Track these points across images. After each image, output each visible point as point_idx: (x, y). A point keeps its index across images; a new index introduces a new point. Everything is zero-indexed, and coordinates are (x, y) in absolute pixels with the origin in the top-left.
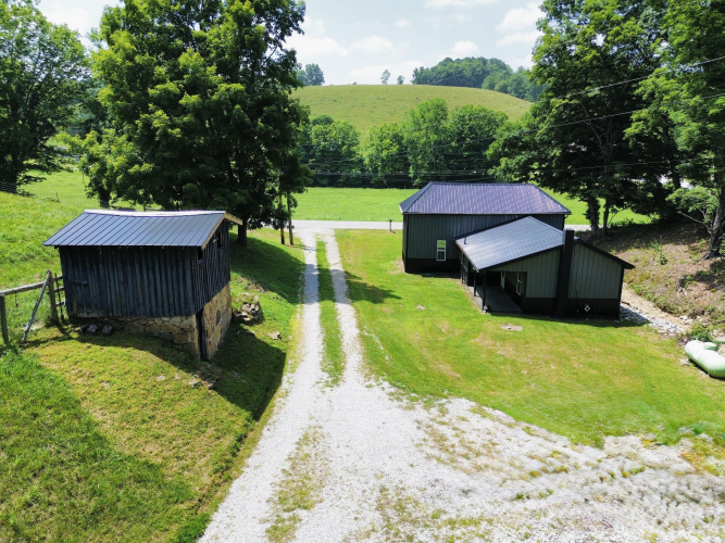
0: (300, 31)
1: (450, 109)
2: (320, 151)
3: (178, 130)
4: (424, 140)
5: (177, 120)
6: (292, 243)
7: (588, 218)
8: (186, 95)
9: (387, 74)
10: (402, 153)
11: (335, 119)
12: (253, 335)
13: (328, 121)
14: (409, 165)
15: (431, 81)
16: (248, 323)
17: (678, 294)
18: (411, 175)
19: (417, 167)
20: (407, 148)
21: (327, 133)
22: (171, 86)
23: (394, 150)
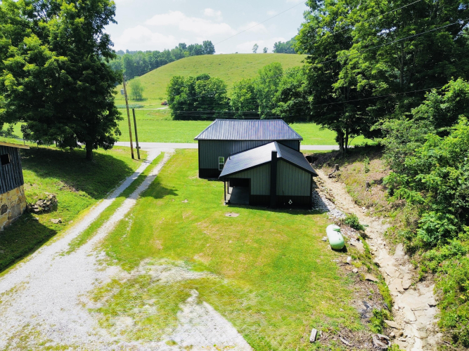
0: (114, 21)
1: (285, 70)
2: (202, 97)
3: (21, 87)
4: (267, 90)
5: (21, 80)
6: (139, 158)
7: (337, 141)
8: (28, 65)
9: (256, 47)
10: (253, 98)
11: (211, 77)
12: (37, 220)
13: (206, 78)
14: (258, 106)
15: (286, 50)
16: (37, 213)
17: (366, 192)
18: (259, 113)
19: (263, 107)
20: (256, 95)
21: (205, 85)
22: (19, 58)
23: (248, 96)
